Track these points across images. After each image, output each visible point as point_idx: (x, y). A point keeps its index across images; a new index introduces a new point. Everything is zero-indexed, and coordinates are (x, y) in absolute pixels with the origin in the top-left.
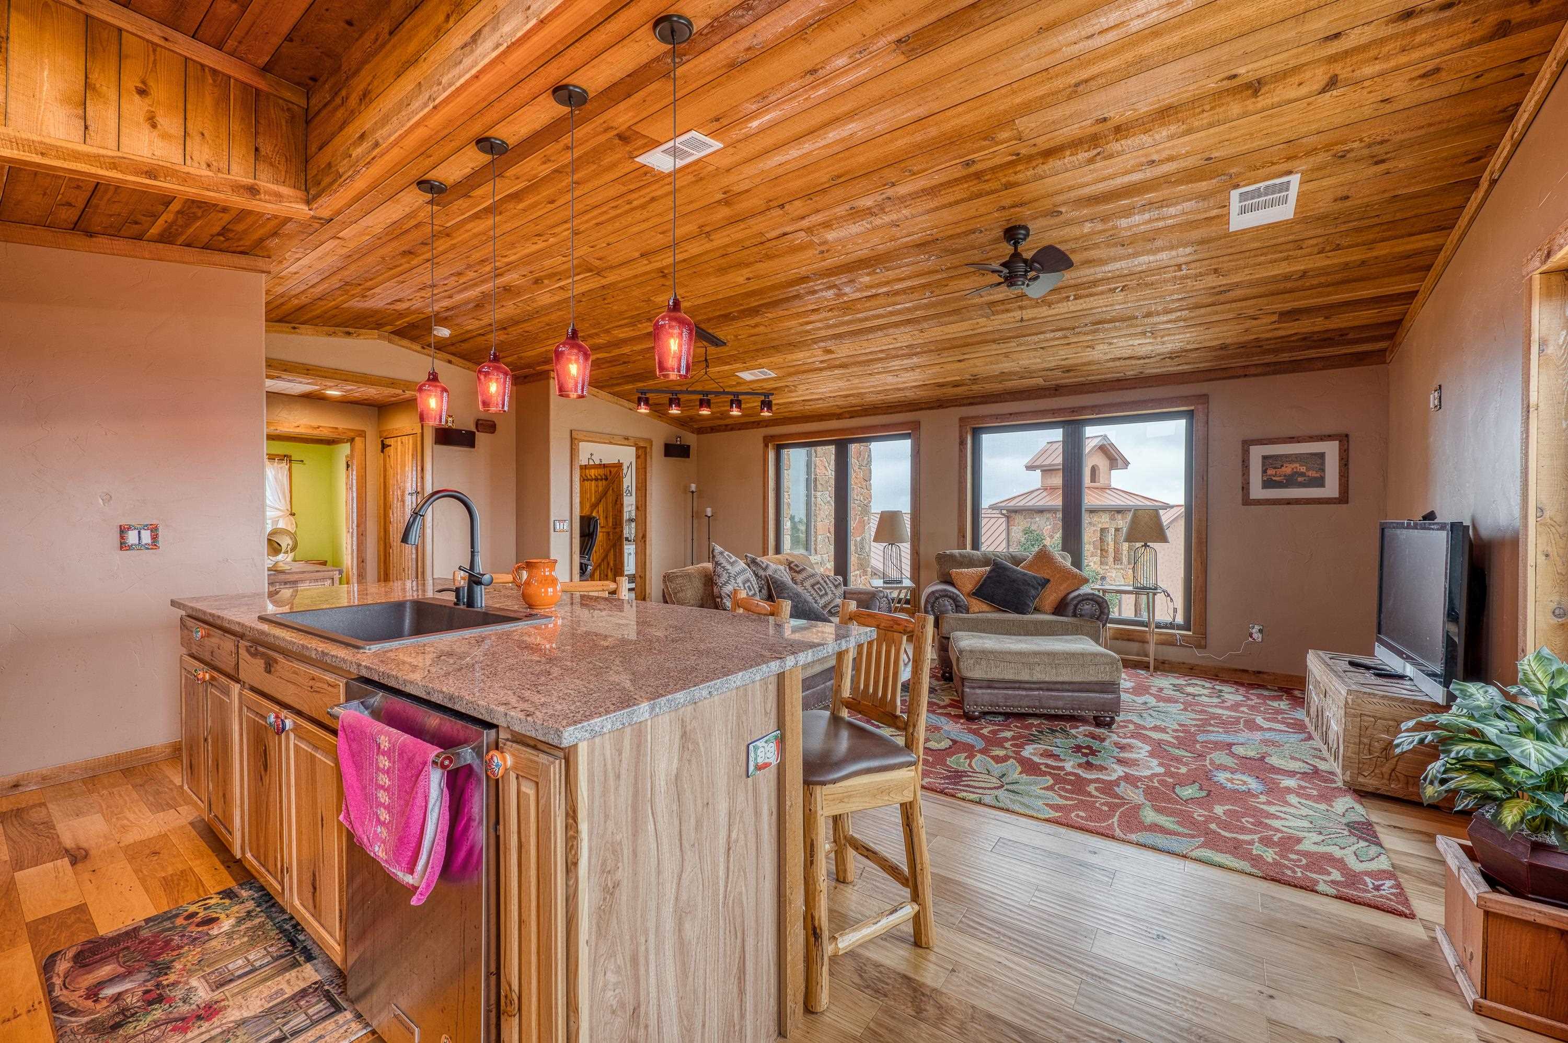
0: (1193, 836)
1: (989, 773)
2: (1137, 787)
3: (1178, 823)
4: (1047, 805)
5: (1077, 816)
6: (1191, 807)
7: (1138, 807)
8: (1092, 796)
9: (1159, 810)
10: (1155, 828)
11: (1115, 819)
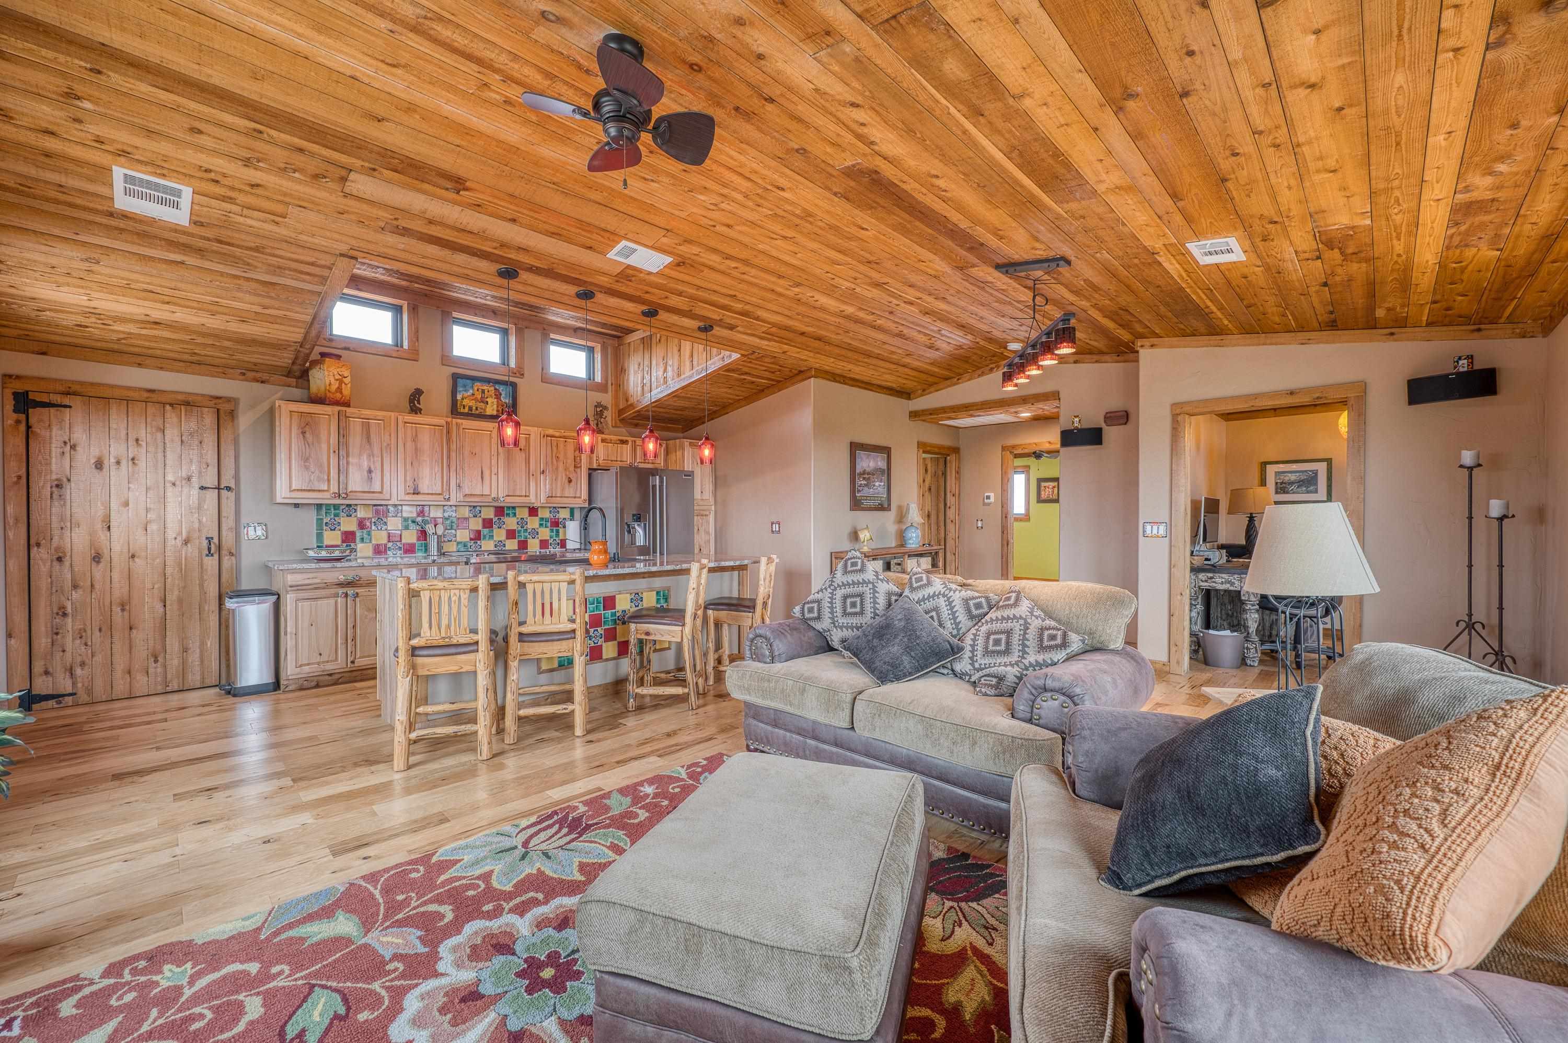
0: (276, 933)
1: (546, 855)
2: (396, 957)
3: (302, 940)
4: (460, 861)
5: (418, 871)
6: (299, 979)
7: (367, 925)
8: (431, 901)
9: (339, 941)
10: (326, 913)
11: (377, 893)
